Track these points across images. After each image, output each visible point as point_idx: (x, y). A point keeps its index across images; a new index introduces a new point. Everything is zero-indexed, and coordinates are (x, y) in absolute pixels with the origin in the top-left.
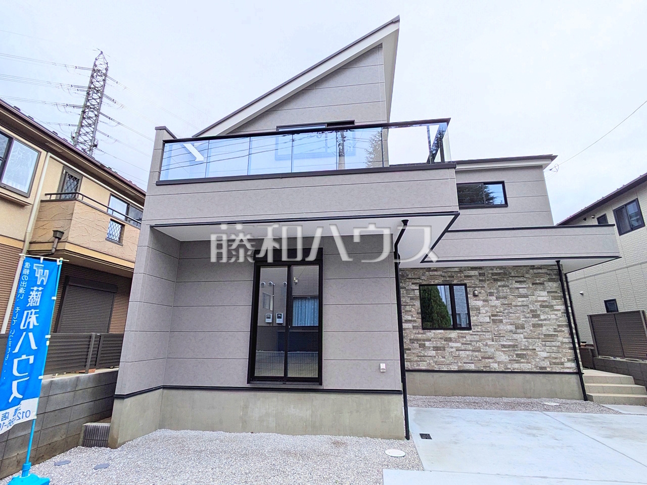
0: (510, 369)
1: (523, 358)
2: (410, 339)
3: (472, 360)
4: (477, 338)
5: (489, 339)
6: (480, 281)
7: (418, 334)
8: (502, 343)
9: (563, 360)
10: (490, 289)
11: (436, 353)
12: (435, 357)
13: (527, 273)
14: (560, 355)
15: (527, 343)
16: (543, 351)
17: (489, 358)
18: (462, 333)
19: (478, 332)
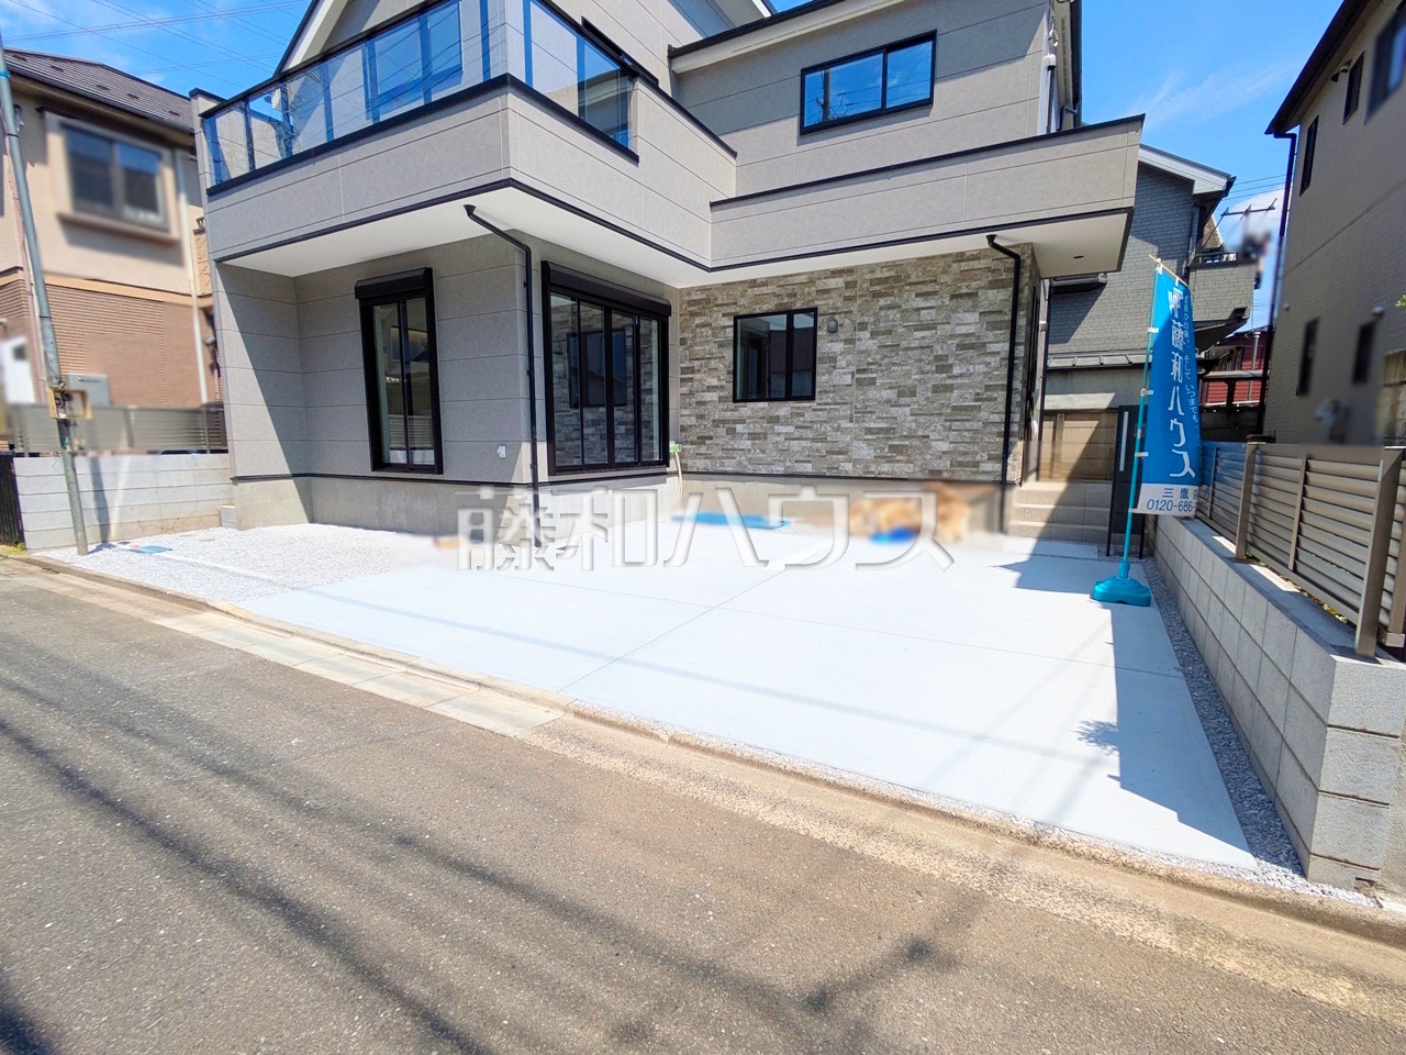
0: (873, 472)
1: (901, 453)
2: (714, 421)
3: (809, 456)
5: (845, 417)
6: (847, 299)
7: (726, 410)
8: (867, 425)
9: (978, 458)
10: (862, 315)
11: (753, 444)
12: (749, 450)
13: (944, 272)
14: (976, 449)
15: (914, 424)
16: (941, 440)
17: (839, 453)
18: (798, 408)
19: (826, 404)
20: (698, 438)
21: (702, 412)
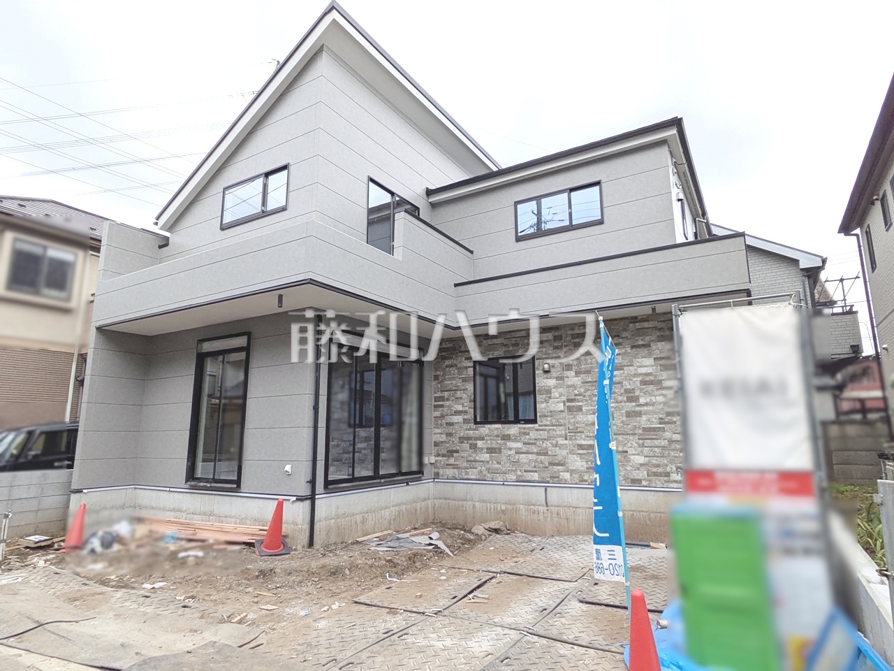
0: (587, 481)
2: (460, 438)
3: (535, 467)
4: (544, 434)
5: (561, 436)
6: (555, 348)
7: (469, 430)
8: (579, 442)
9: (668, 469)
11: (490, 457)
12: (488, 462)
13: (625, 330)
16: (637, 454)
17: (557, 465)
18: (524, 428)
19: (546, 425)
20: (448, 452)
21: (451, 431)
